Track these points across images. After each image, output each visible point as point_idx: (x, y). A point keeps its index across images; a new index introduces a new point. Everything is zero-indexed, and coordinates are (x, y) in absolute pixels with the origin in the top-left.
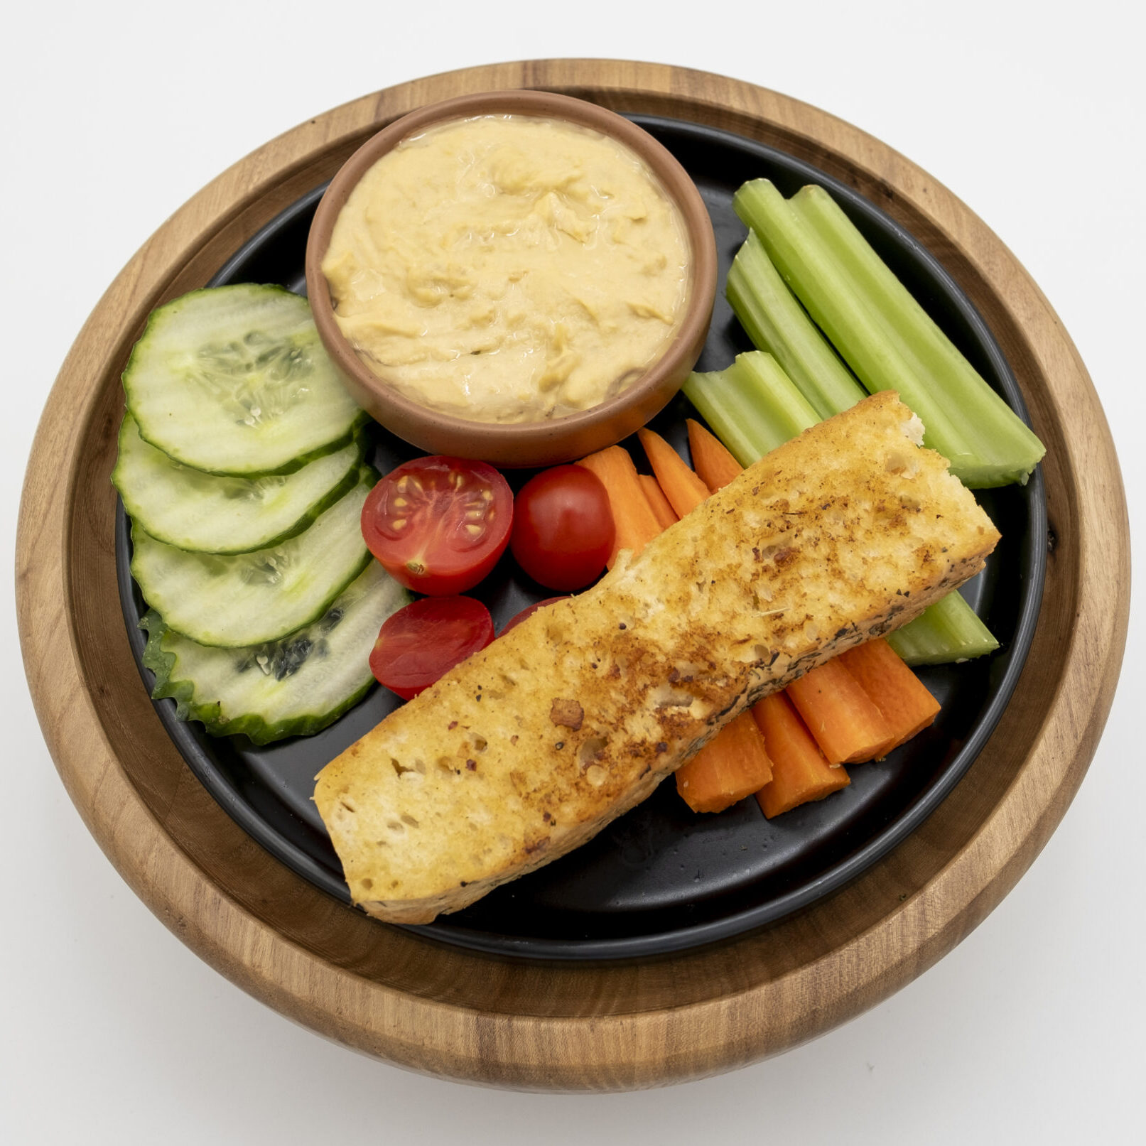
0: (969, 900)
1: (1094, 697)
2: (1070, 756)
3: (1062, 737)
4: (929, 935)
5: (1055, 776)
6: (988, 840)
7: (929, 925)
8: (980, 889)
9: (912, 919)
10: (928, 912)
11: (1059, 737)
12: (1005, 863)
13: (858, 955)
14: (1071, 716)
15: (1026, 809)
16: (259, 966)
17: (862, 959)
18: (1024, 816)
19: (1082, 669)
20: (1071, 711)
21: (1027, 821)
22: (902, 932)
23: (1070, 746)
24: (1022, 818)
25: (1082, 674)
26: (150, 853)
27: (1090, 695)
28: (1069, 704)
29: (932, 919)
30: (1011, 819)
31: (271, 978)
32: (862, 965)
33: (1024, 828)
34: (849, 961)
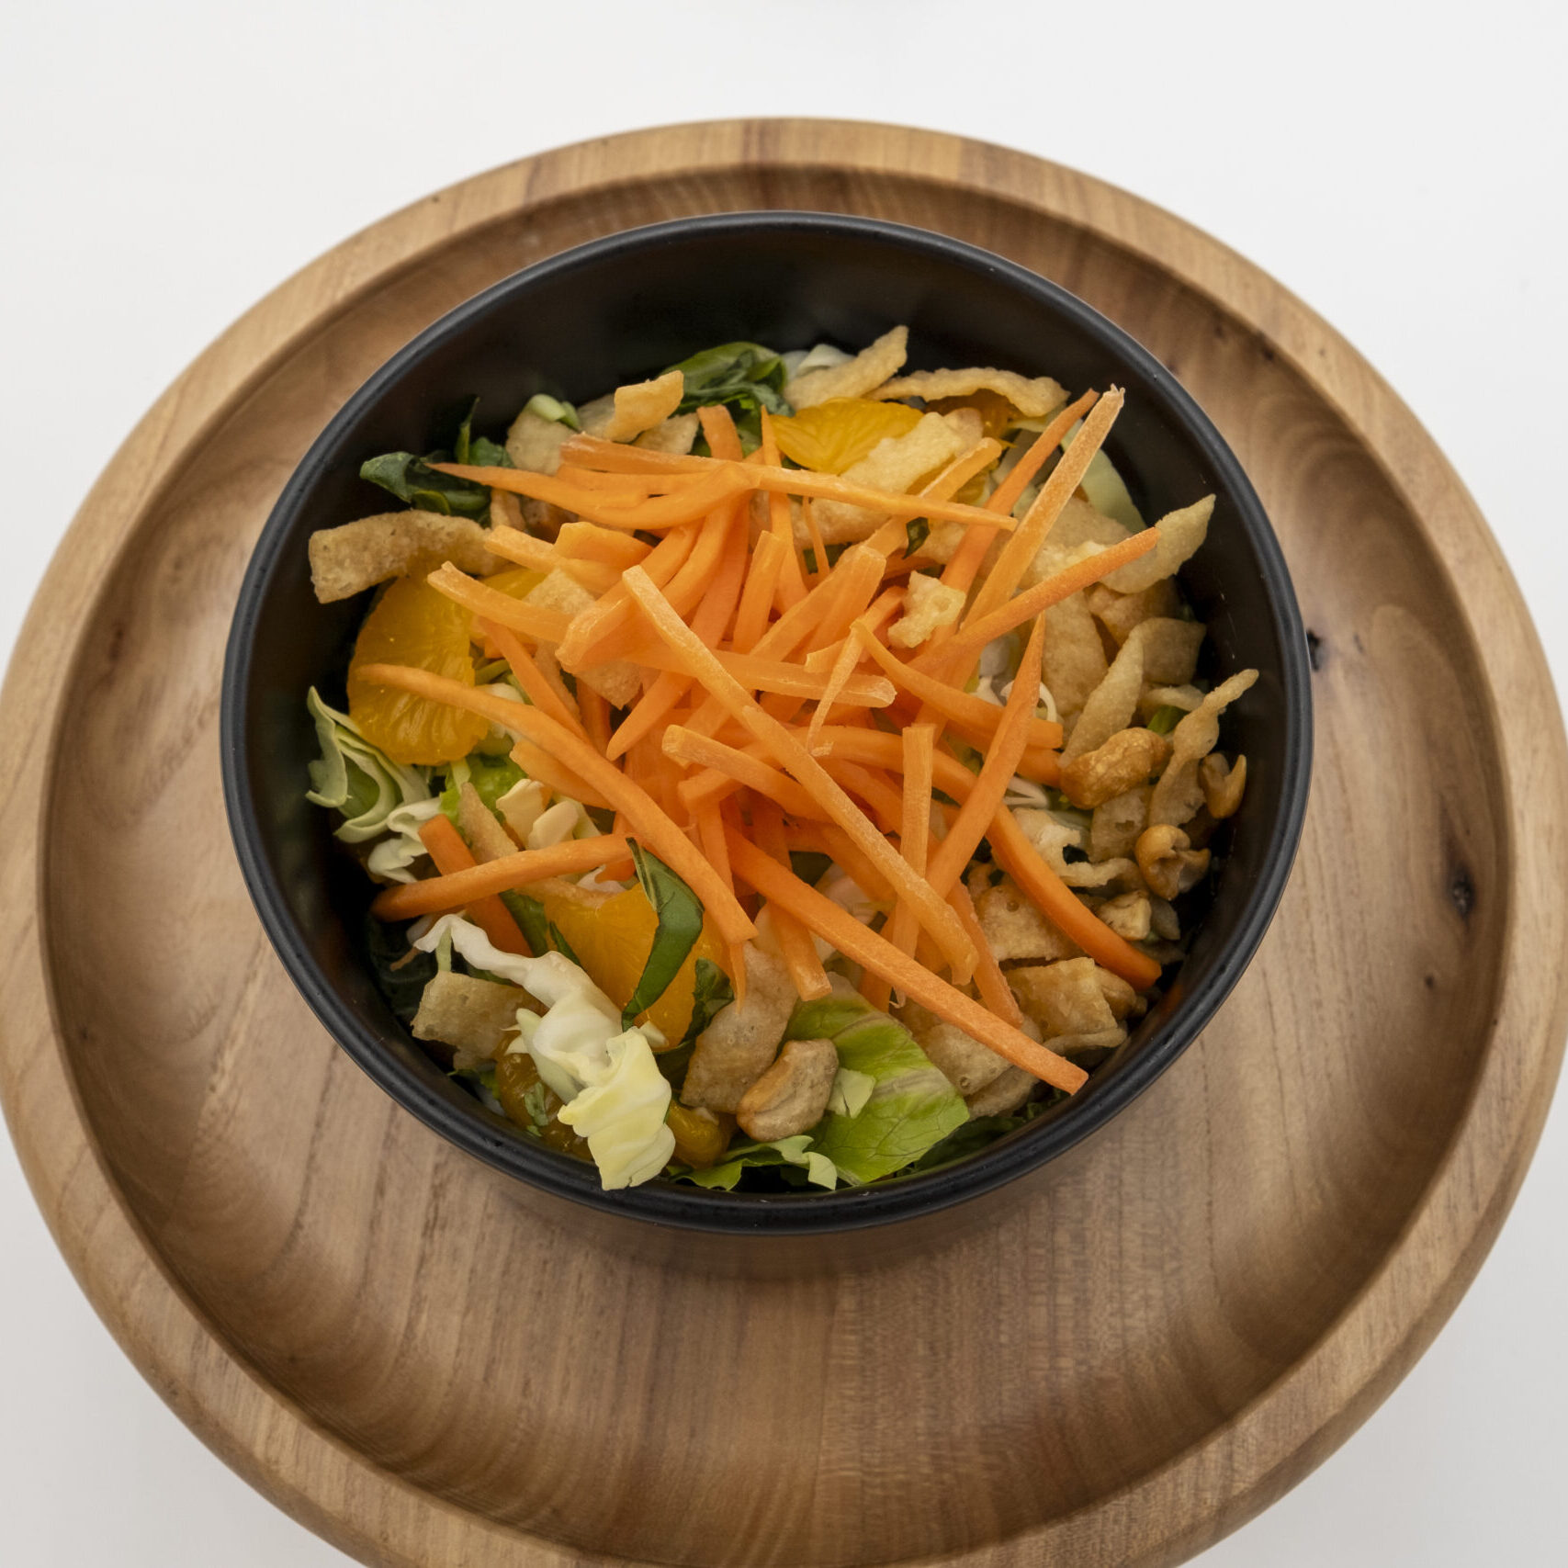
0: (1299, 1442)
1: (1508, 1149)
2: (1465, 1238)
3: (1455, 1207)
4: (1236, 1492)
5: (1441, 1267)
6: (1334, 1355)
7: (1237, 1477)
8: (1315, 1428)
9: (1213, 1465)
10: (1237, 1457)
11: (1451, 1208)
12: (1355, 1392)
13: (1130, 1515)
14: (1472, 1175)
15: (1394, 1313)
16: (277, 1462)
17: (1134, 1520)
18: (1390, 1322)
19: (1495, 1105)
20: (1472, 1167)
21: (1392, 1330)
22: (1196, 1484)
23: (1467, 1219)
24: (1386, 1325)
25: (1494, 1114)
26: (133, 1284)
27: (1502, 1146)
28: (1470, 1160)
29: (1242, 1468)
30: (1370, 1327)
31: (291, 1481)
32: (1135, 1529)
33: (1387, 1341)
34: (1116, 1521)
